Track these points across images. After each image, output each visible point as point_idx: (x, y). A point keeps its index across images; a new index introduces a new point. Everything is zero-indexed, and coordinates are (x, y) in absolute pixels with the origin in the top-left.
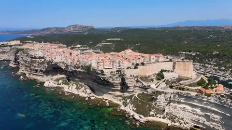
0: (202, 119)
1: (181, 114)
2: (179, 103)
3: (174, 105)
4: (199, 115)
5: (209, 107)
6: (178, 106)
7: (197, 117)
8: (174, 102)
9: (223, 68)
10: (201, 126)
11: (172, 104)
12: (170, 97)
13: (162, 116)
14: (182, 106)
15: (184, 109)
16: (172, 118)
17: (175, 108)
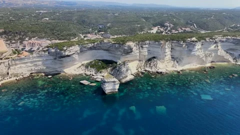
0: (33, 68)
1: (20, 71)
2: (16, 65)
3: (13, 67)
4: (31, 66)
5: (34, 60)
6: (16, 67)
7: (30, 68)
8: (12, 65)
9: (14, 41)
10: (33, 72)
11: (11, 67)
12: (9, 64)
13: (8, 78)
14: (19, 66)
15: (21, 67)
16: (16, 75)
17: (15, 69)
